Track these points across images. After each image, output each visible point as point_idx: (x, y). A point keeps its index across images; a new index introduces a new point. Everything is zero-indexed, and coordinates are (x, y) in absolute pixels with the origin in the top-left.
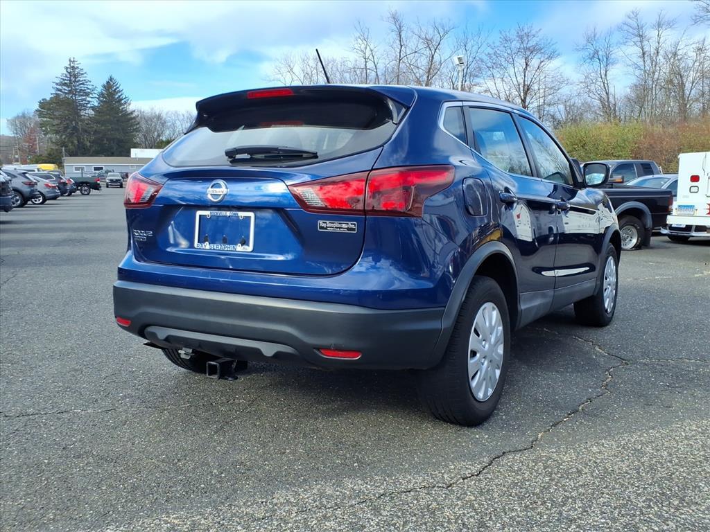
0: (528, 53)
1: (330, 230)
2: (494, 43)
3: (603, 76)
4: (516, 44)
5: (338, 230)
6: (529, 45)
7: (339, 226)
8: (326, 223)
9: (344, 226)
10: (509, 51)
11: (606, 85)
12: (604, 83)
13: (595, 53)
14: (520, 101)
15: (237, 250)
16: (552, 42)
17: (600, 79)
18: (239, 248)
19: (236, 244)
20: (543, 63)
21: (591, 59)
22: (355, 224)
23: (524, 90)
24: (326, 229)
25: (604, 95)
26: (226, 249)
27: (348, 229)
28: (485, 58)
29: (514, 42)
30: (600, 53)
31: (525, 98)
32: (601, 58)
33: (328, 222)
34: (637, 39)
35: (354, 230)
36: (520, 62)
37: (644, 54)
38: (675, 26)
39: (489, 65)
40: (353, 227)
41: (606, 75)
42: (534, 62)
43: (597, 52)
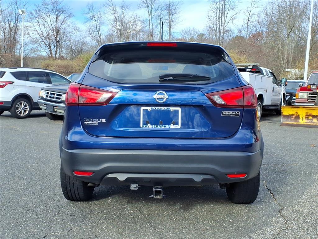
0: (57, 12)
1: (227, 115)
2: (38, 5)
3: (98, 29)
4: (50, 7)
5: (231, 116)
6: (57, 8)
7: (232, 113)
8: (226, 112)
9: (234, 113)
10: (47, 10)
11: (99, 34)
12: (98, 33)
13: (93, 17)
14: (54, 38)
15: (171, 127)
16: (70, 8)
17: (96, 30)
18: (172, 126)
19: (170, 125)
20: (66, 19)
21: (91, 19)
22: (239, 113)
23: (56, 32)
24: (226, 115)
25: (99, 39)
26: (163, 127)
27: (236, 115)
28: (34, 12)
29: (50, 5)
30: (96, 17)
31: (57, 36)
32: (96, 19)
33: (227, 112)
34: (113, 12)
35: (238, 115)
36: (53, 17)
37: (116, 20)
38: (130, 8)
39: (36, 16)
40: (238, 114)
41: (99, 28)
42: (61, 18)
43: (94, 16)
